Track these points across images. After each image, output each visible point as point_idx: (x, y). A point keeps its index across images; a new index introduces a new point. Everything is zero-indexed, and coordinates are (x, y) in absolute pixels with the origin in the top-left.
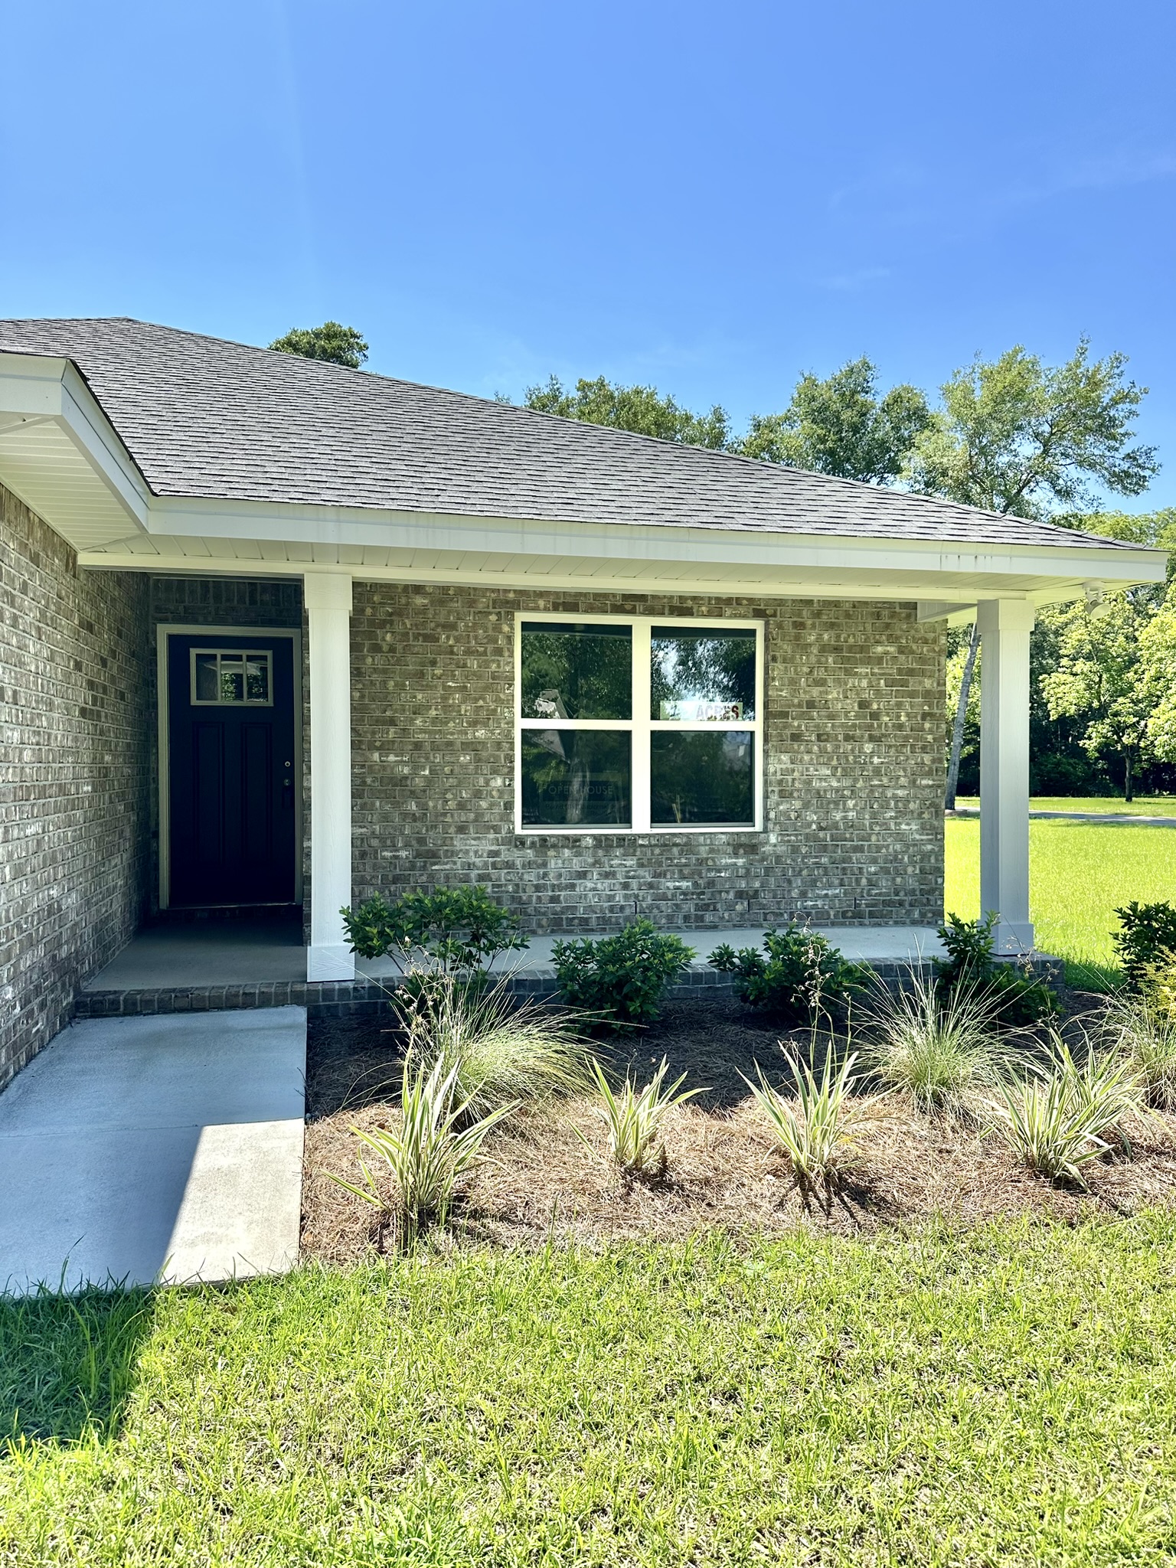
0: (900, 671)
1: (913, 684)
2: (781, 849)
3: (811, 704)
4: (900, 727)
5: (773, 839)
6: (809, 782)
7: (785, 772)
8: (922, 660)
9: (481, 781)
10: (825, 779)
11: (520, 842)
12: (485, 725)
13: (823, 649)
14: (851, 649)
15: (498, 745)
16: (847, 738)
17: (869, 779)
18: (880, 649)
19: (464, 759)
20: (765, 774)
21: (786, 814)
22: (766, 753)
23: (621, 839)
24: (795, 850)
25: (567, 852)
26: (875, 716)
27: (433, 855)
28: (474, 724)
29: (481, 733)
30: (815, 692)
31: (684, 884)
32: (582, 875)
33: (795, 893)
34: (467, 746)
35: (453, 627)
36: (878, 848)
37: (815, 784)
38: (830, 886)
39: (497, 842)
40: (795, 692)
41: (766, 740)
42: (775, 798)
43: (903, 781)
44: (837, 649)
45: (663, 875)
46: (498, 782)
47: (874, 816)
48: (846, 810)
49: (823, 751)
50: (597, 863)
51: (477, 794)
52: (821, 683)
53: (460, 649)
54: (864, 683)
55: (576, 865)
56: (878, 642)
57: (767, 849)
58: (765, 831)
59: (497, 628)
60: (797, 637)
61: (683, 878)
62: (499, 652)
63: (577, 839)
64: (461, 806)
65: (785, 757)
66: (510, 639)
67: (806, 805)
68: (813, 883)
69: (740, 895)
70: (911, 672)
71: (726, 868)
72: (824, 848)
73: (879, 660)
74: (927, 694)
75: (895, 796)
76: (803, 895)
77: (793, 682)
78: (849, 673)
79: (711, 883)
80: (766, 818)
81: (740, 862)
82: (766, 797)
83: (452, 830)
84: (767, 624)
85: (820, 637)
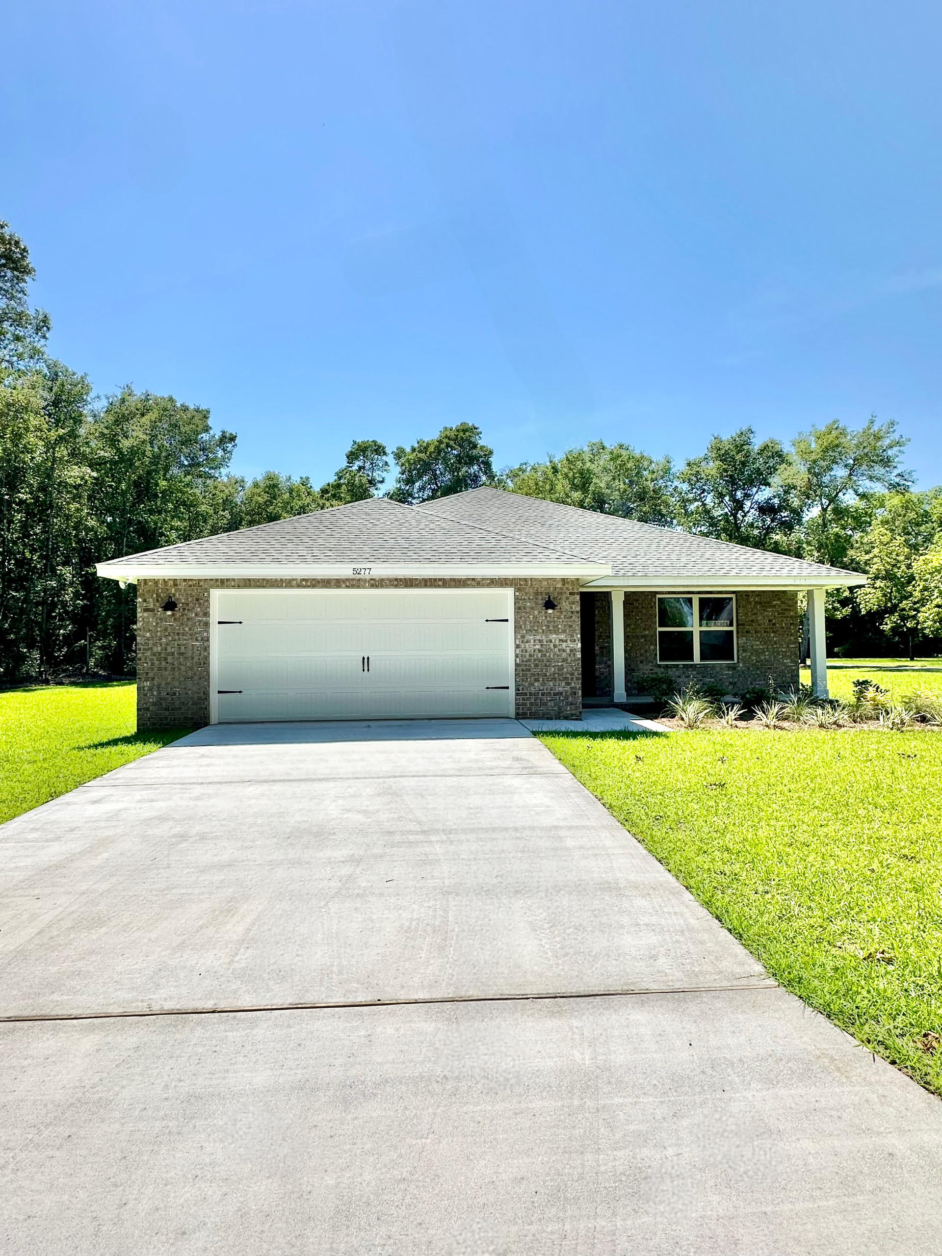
0: (782, 610)
1: (787, 614)
2: (743, 669)
3: (752, 621)
4: (783, 628)
5: (741, 665)
6: (752, 646)
7: (744, 643)
8: (790, 606)
9: (647, 647)
10: (758, 645)
11: (660, 666)
12: (648, 630)
13: (756, 603)
14: (765, 603)
15: (652, 636)
16: (765, 632)
17: (772, 645)
18: (775, 603)
19: (642, 640)
20: (738, 643)
21: (745, 656)
22: (738, 637)
23: (691, 665)
24: (748, 668)
25: (674, 669)
26: (774, 624)
27: (633, 670)
28: (644, 630)
29: (647, 632)
30: (754, 617)
31: (712, 680)
32: (679, 677)
33: (749, 683)
34: (643, 636)
35: (638, 600)
36: (777, 668)
37: (755, 647)
38: (760, 680)
39: (652, 666)
40: (747, 617)
41: (737, 633)
42: (741, 652)
43: (784, 646)
44: (760, 603)
45: (705, 677)
46: (652, 647)
47: (775, 657)
48: (765, 655)
49: (757, 637)
50: (684, 673)
51: (646, 651)
52: (756, 614)
53: (640, 607)
54: (770, 614)
55: (677, 673)
56: (774, 600)
57: (739, 668)
58: (738, 662)
59: (651, 600)
60: (747, 599)
61: (711, 678)
62: (652, 607)
63: (678, 665)
64: (641, 655)
65: (744, 638)
66: (655, 603)
67: (752, 654)
68: (755, 680)
69: (730, 683)
70: (786, 610)
71: (725, 674)
72: (758, 668)
73: (775, 606)
74: (791, 617)
75: (782, 651)
76: (751, 683)
77: (747, 614)
78: (765, 610)
79: (721, 680)
80: (738, 658)
81: (730, 672)
82: (738, 651)
83: (639, 662)
84: (736, 596)
85: (754, 599)
